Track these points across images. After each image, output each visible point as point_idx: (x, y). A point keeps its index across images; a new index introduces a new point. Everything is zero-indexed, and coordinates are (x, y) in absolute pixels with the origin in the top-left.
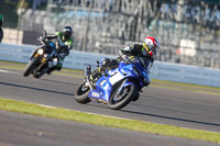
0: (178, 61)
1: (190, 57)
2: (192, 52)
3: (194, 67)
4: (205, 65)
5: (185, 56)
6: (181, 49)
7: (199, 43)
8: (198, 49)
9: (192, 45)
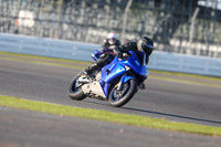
0: (17, 32)
1: (28, 28)
2: (30, 23)
3: (32, 37)
4: (44, 36)
5: (23, 27)
6: (20, 20)
7: (37, 14)
8: (36, 20)
9: (30, 15)
